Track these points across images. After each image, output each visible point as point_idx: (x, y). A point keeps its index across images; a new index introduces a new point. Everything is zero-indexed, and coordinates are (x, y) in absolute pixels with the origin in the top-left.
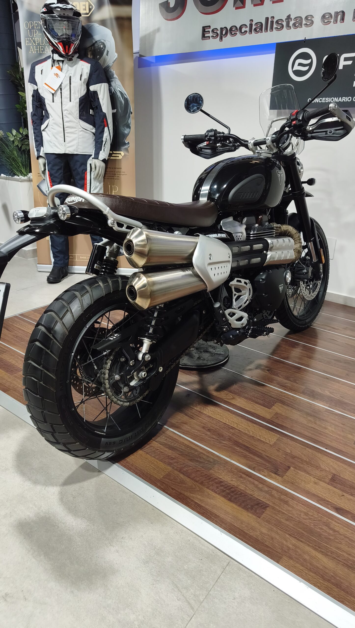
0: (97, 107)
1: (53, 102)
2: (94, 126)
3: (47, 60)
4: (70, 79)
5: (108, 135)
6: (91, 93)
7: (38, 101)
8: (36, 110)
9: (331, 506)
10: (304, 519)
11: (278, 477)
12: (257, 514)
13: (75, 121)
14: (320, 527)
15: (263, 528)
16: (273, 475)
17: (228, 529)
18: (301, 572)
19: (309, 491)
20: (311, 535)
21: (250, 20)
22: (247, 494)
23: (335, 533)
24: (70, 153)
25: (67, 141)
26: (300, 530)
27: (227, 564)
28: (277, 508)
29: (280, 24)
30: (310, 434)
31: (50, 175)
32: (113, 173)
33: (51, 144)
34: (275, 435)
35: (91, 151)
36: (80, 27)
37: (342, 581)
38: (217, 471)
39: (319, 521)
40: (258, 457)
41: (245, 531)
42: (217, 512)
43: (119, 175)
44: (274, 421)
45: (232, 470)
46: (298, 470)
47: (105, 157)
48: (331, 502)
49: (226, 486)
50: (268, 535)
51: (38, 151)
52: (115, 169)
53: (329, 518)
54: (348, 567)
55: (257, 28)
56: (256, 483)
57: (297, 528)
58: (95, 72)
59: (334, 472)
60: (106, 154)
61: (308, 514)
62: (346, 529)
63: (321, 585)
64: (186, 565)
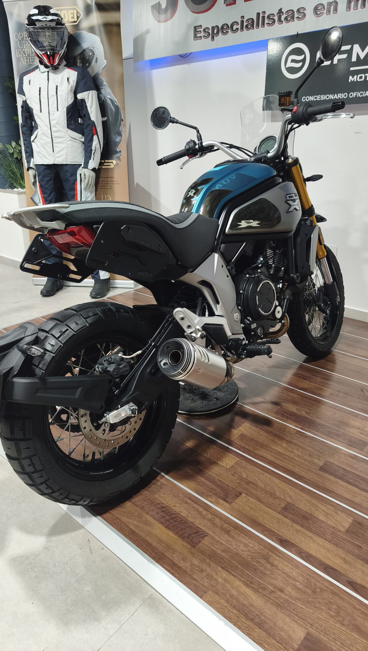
0: (85, 115)
1: (41, 112)
2: (83, 135)
3: (35, 70)
4: (57, 89)
5: (98, 143)
6: (78, 101)
7: (27, 111)
8: (25, 121)
9: (276, 538)
10: (242, 550)
11: (225, 504)
12: (193, 543)
13: (63, 130)
14: (258, 560)
15: (195, 559)
16: (221, 501)
17: (157, 558)
18: (224, 609)
19: (256, 520)
20: (245, 569)
21: (241, 17)
22: (187, 521)
23: (272, 568)
24: (59, 163)
25: (56, 151)
26: (235, 563)
27: (149, 596)
28: (216, 537)
29: (272, 19)
30: (273, 458)
31: (41, 187)
32: (106, 182)
33: (41, 155)
34: (234, 458)
35: (81, 161)
36: (66, 34)
37: (266, 620)
38: (162, 495)
39: (259, 553)
40: (210, 482)
41: (174, 561)
42: (151, 540)
43: (112, 185)
44: (237, 443)
45: (178, 495)
46: (250, 497)
47: (95, 166)
48: (277, 534)
49: (168, 512)
50: (199, 567)
51: (29, 162)
52: (107, 178)
53: (270, 551)
54: (278, 605)
55: (248, 25)
56: (201, 509)
57: (232, 561)
58: (82, 80)
59: (289, 500)
60: (95, 163)
61: (248, 545)
62: (287, 563)
63: (242, 624)
64: (105, 596)
